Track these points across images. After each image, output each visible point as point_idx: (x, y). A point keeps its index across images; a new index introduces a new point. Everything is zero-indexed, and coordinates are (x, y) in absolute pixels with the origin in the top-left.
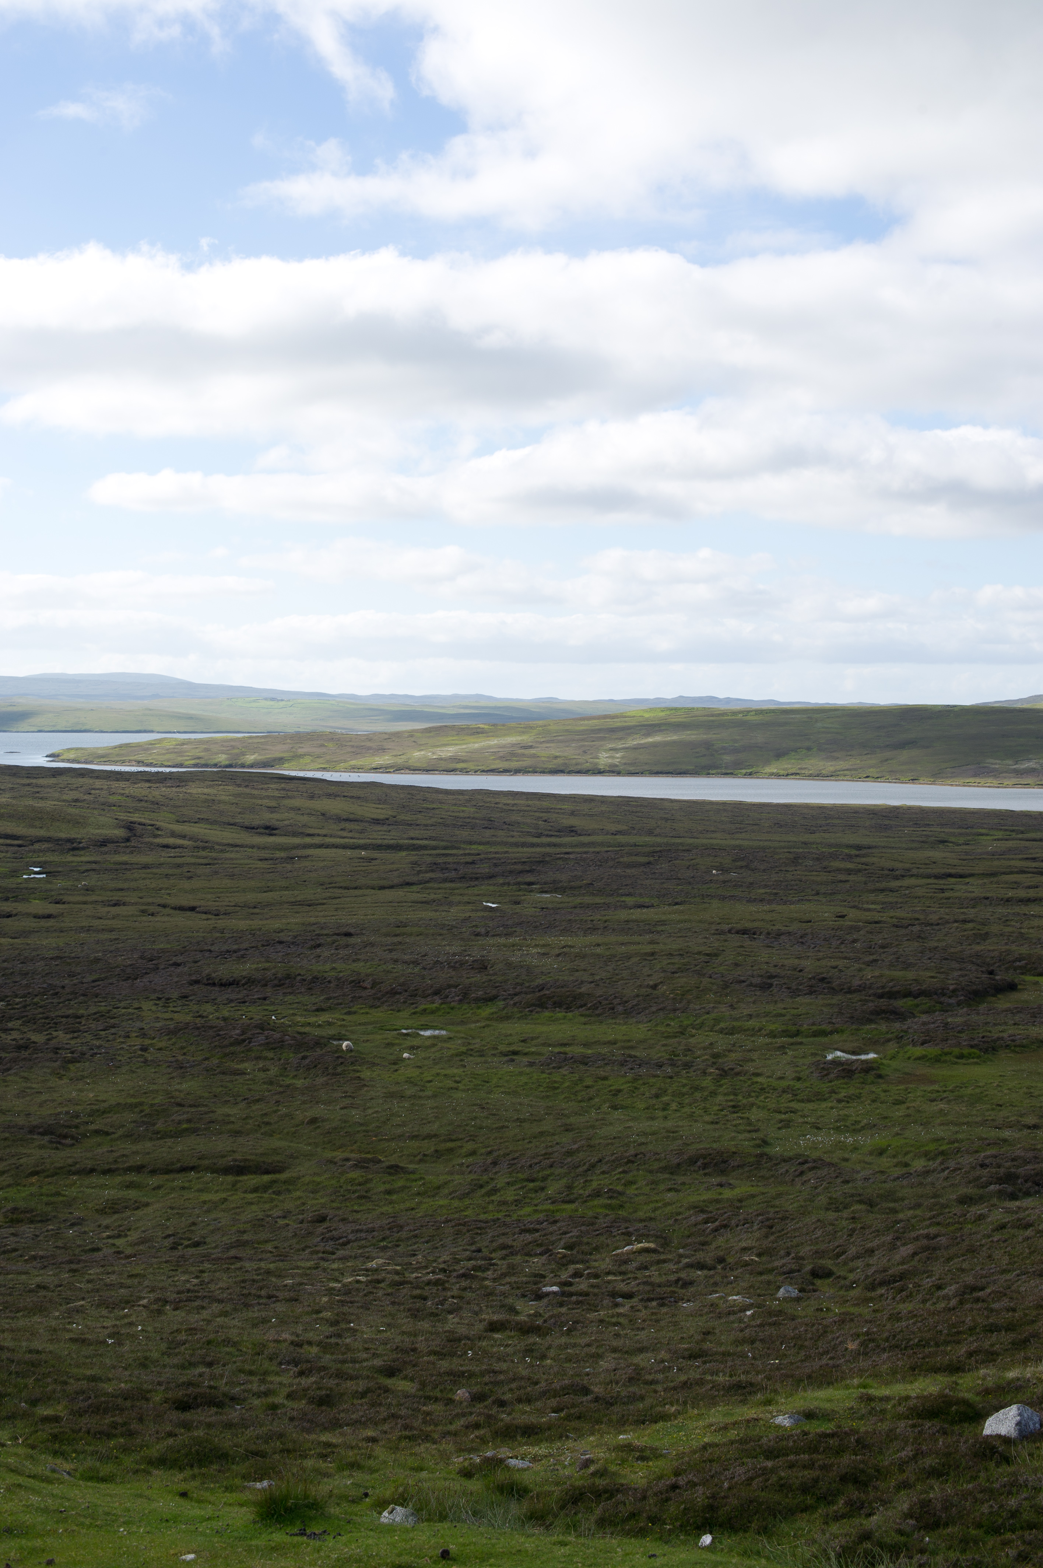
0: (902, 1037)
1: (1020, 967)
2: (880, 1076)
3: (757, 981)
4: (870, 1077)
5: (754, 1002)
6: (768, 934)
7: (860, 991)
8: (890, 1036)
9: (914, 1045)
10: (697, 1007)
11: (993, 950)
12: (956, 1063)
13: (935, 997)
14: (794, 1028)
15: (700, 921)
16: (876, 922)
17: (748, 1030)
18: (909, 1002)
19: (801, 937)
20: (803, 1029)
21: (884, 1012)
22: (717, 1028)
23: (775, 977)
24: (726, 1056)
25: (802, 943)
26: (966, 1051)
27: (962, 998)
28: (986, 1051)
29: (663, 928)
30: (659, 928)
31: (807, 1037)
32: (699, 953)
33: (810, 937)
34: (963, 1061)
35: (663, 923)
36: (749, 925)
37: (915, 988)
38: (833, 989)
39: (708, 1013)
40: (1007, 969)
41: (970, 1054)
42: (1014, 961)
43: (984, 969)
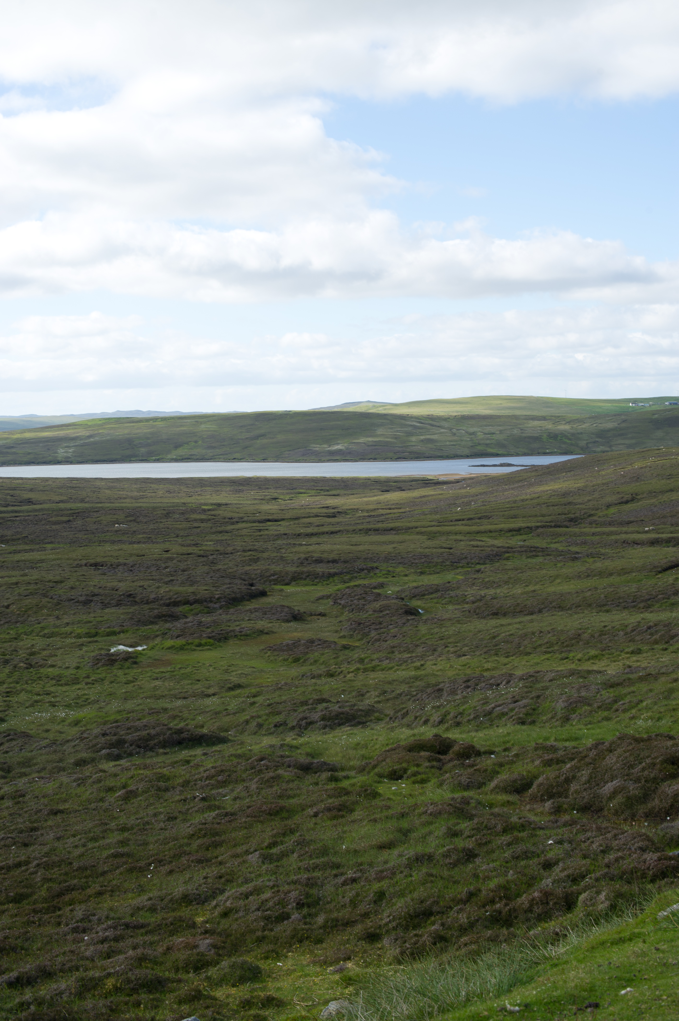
0: (166, 633)
1: (274, 580)
2: (135, 663)
3: (82, 599)
4: (127, 664)
5: (74, 614)
6: (111, 565)
7: (154, 602)
8: (157, 633)
9: (172, 639)
10: (33, 619)
11: (257, 569)
12: (195, 650)
13: (205, 603)
14: (93, 631)
15: (68, 559)
16: (188, 554)
17: (63, 634)
18: (187, 608)
19: (132, 567)
20: (100, 631)
21: (164, 616)
22: (41, 634)
23: (97, 595)
24: (40, 653)
25: (131, 571)
26: (203, 642)
27: (224, 603)
28: (219, 640)
29: (40, 565)
30: (38, 565)
31: (102, 636)
32: (50, 581)
33: (138, 566)
34: (200, 648)
35: (42, 561)
36: (99, 560)
37: (192, 598)
38: (135, 602)
39: (39, 623)
40: (265, 581)
41: (206, 643)
42: (270, 576)
43: (247, 582)
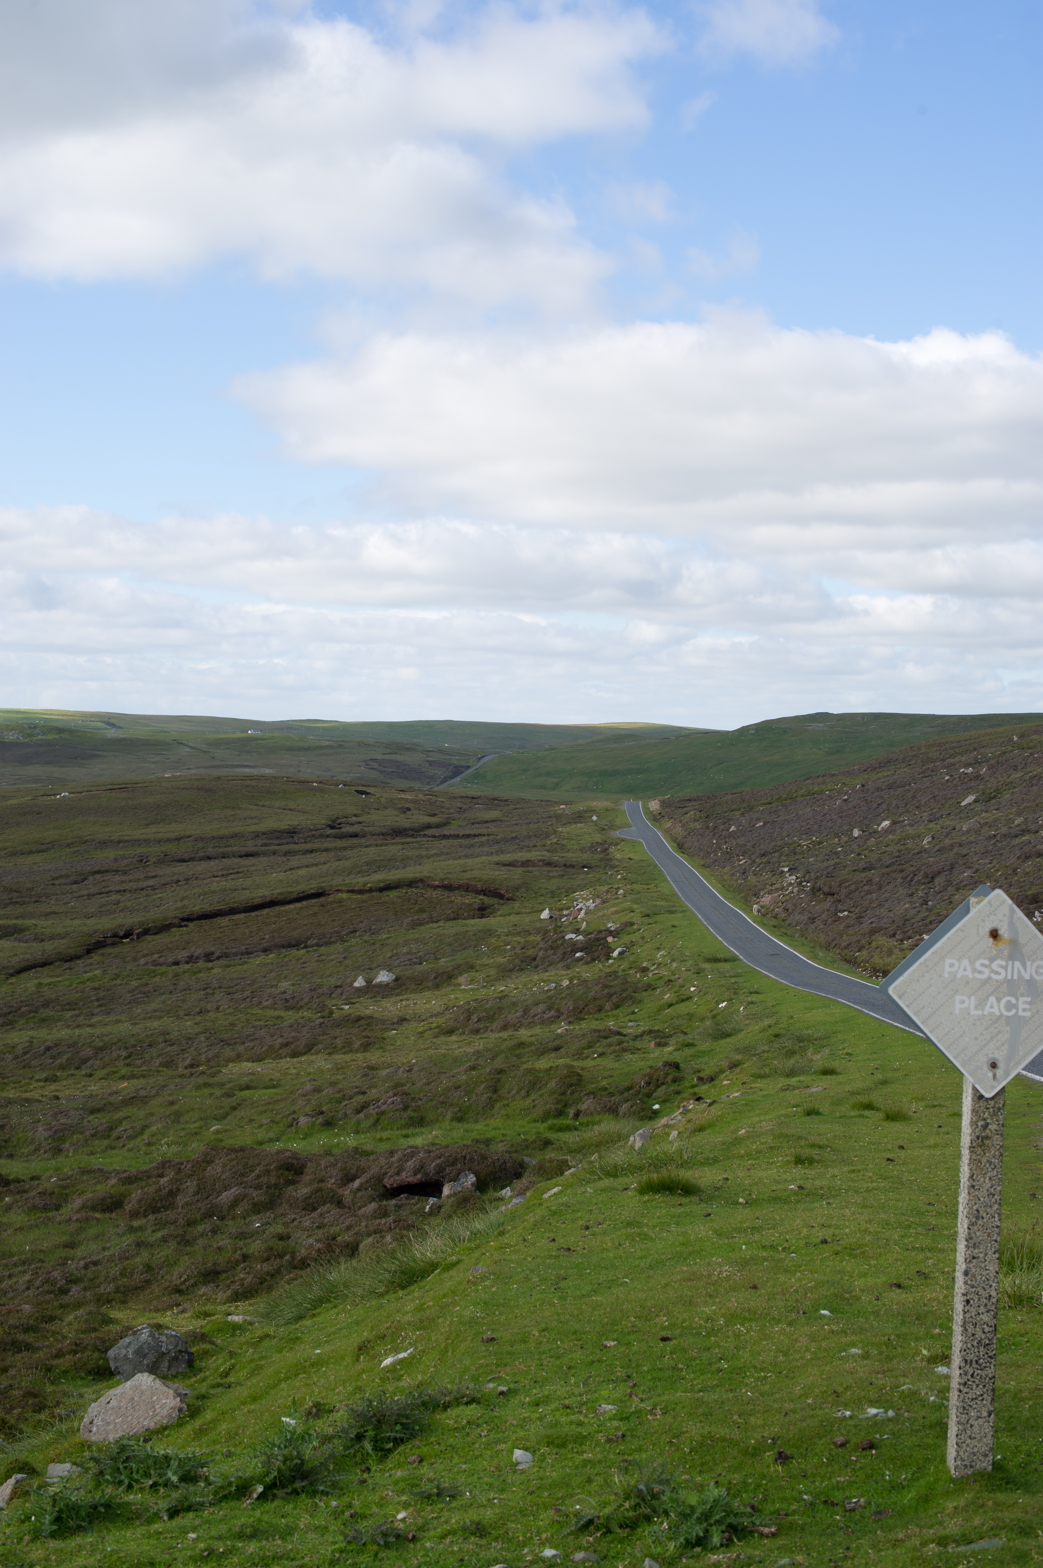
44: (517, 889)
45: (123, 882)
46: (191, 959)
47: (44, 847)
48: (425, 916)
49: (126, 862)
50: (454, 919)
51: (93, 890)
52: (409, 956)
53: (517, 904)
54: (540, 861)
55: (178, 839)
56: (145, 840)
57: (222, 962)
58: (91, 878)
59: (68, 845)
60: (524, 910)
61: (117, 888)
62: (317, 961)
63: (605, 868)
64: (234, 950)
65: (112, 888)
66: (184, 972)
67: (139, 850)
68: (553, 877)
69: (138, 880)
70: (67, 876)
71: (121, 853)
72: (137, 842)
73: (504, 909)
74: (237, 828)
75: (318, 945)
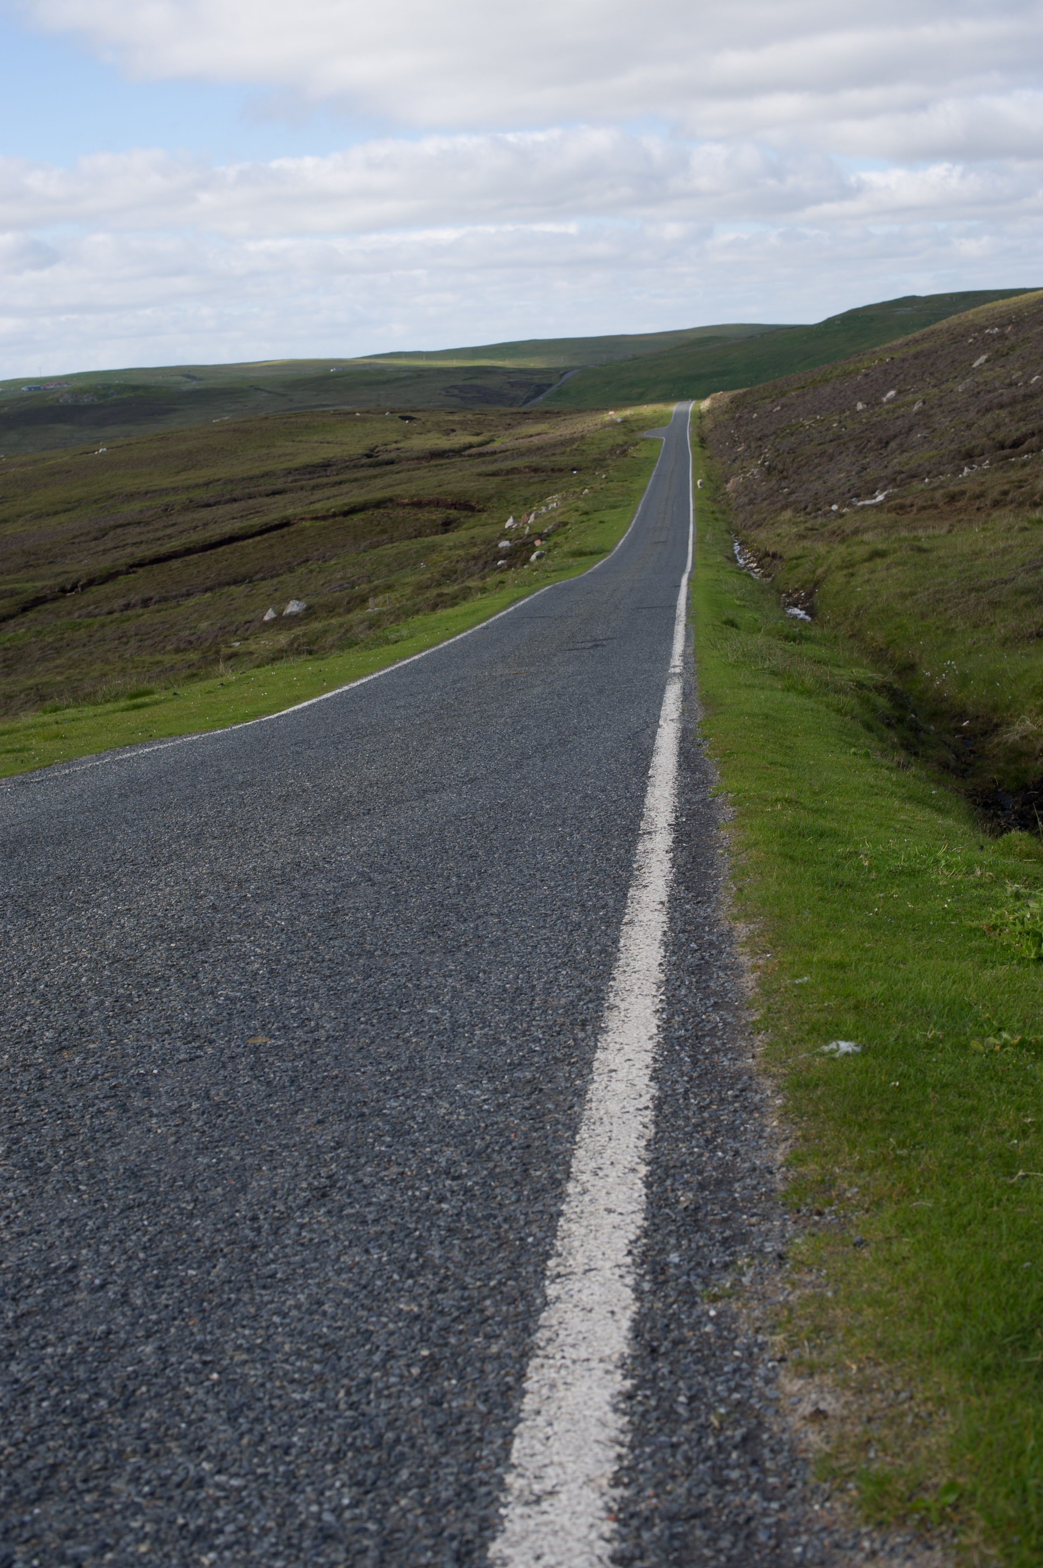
44: (489, 499)
45: (140, 534)
46: (127, 607)
47: (69, 507)
48: (385, 537)
49: (150, 513)
50: (416, 537)
51: (110, 545)
52: (341, 582)
53: (485, 515)
54: (526, 467)
55: (207, 484)
56: (173, 489)
57: (156, 607)
58: (111, 533)
59: (95, 502)
60: (490, 521)
61: (134, 541)
62: (246, 596)
63: (595, 469)
64: (174, 593)
65: (129, 541)
66: (112, 622)
67: (166, 499)
68: (533, 483)
69: (157, 530)
70: (89, 533)
71: (148, 504)
72: (164, 491)
73: (471, 522)
74: (270, 466)
75: (263, 579)
